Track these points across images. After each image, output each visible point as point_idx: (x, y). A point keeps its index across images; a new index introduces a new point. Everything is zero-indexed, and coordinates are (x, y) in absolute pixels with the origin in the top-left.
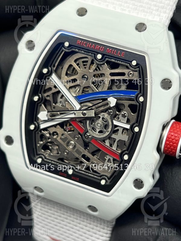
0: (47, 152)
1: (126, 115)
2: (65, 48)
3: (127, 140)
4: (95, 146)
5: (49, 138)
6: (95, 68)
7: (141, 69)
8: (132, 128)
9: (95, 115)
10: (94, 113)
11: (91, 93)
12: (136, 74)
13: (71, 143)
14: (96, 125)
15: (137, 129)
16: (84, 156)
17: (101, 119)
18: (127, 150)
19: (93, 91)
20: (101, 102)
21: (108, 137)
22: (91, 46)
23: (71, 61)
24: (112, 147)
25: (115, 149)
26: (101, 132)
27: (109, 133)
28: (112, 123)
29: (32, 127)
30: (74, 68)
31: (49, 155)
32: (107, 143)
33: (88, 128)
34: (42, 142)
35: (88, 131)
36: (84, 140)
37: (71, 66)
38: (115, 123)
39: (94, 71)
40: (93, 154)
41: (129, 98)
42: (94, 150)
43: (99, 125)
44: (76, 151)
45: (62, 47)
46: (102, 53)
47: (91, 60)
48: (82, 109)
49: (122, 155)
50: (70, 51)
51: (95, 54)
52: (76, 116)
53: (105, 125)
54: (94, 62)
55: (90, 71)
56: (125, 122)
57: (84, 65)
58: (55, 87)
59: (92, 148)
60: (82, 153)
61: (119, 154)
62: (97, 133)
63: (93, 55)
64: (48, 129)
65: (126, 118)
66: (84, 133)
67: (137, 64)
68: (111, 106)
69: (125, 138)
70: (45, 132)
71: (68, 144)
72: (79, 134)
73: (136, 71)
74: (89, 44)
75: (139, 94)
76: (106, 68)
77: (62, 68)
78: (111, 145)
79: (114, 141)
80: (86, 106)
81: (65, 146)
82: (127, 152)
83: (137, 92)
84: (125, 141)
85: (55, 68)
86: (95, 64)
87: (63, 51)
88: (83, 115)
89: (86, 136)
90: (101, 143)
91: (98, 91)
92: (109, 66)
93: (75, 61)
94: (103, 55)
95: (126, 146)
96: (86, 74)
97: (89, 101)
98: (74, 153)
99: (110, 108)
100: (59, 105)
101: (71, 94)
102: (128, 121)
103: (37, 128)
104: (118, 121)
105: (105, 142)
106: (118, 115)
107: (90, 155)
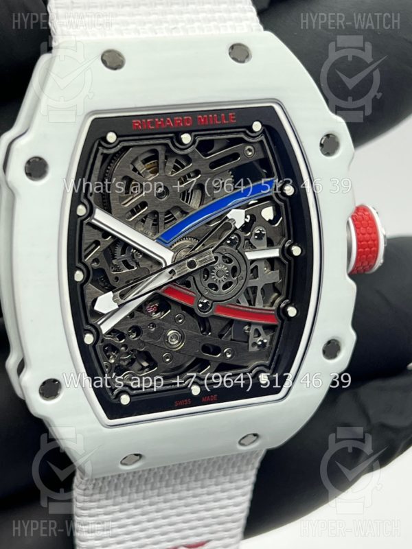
1: (263, 233)
2: (106, 148)
3: (278, 280)
6: (173, 166)
8: (286, 252)
14: (215, 276)
15: (296, 251)
16: (205, 349)
17: (220, 259)
18: (287, 296)
21: (244, 288)
22: (164, 124)
23: (122, 167)
24: (255, 305)
25: (261, 307)
26: (225, 287)
27: (244, 280)
28: (244, 258)
29: (89, 339)
35: (202, 296)
36: (198, 318)
38: (251, 256)
39: (172, 172)
42: (222, 328)
43: (220, 274)
45: (98, 148)
46: (189, 129)
47: (164, 153)
49: (282, 312)
52: (177, 276)
53: (231, 269)
56: (266, 247)
58: (106, 234)
59: (216, 326)
60: (199, 343)
61: (274, 313)
62: (221, 290)
63: (169, 140)
64: (117, 328)
65: (265, 239)
66: (197, 303)
67: (263, 128)
68: (238, 227)
74: (160, 121)
76: (199, 157)
78: (250, 302)
79: (255, 292)
82: (286, 301)
84: (274, 283)
87: (102, 155)
89: (201, 305)
90: (233, 307)
98: (185, 352)
99: (235, 232)
102: (270, 244)
105: (239, 302)
106: (249, 240)
107: (216, 342)
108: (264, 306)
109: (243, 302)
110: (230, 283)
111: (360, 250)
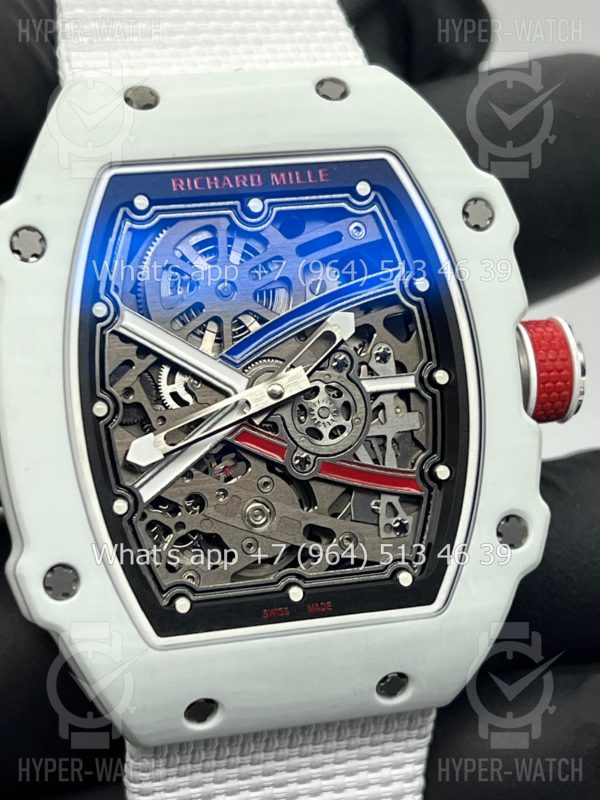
1: (388, 352)
3: (418, 426)
5: (178, 524)
6: (240, 254)
8: (422, 380)
13: (255, 510)
14: (316, 416)
15: (442, 377)
17: (322, 391)
18: (434, 451)
21: (364, 436)
25: (395, 467)
27: (362, 424)
28: (361, 389)
29: (120, 507)
31: (200, 577)
33: (297, 437)
35: (297, 447)
38: (370, 386)
40: (334, 511)
42: (333, 500)
43: (324, 412)
44: (280, 528)
46: (261, 191)
49: (423, 474)
50: (154, 222)
51: (235, 206)
53: (340, 406)
56: (394, 373)
57: (205, 255)
58: (143, 351)
59: (324, 494)
60: (300, 522)
61: (414, 475)
62: (327, 439)
65: (391, 362)
66: (290, 458)
73: (370, 214)
74: (213, 180)
78: (376, 462)
81: (241, 526)
82: (434, 458)
83: (396, 272)
84: (412, 432)
89: (297, 462)
90: (350, 465)
98: (275, 537)
102: (401, 368)
103: (133, 505)
104: (374, 379)
105: (357, 459)
106: (366, 364)
107: (325, 522)
108: (399, 466)
109: (364, 457)
110: (342, 429)
111: (543, 375)
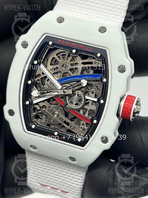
0: (39, 120)
1: (94, 92)
2: (49, 46)
3: (95, 110)
4: (73, 115)
5: (39, 110)
6: (71, 59)
7: (104, 59)
8: (99, 100)
9: (72, 93)
10: (71, 91)
11: (69, 77)
12: (101, 62)
13: (56, 113)
14: (73, 100)
15: (102, 101)
16: (65, 122)
17: (76, 95)
18: (96, 116)
19: (70, 76)
20: (76, 83)
21: (82, 107)
22: (68, 44)
23: (54, 55)
24: (85, 115)
25: (87, 116)
26: (76, 104)
27: (82, 105)
28: (85, 97)
29: (27, 103)
30: (56, 60)
31: (40, 122)
32: (81, 112)
33: (68, 102)
34: (35, 113)
35: (67, 104)
36: (64, 111)
37: (54, 58)
38: (87, 97)
39: (70, 61)
40: (72, 120)
41: (96, 80)
42: (72, 118)
43: (75, 99)
44: (59, 119)
45: (47, 45)
46: (76, 48)
47: (68, 54)
48: (63, 89)
49: (92, 120)
50: (53, 47)
51: (71, 50)
52: (59, 94)
53: (79, 99)
54: (70, 55)
55: (67, 61)
56: (94, 97)
57: (63, 57)
58: (43, 73)
59: (70, 116)
60: (63, 119)
61: (90, 119)
62: (74, 105)
63: (70, 50)
64: (39, 104)
65: (94, 94)
66: (65, 106)
67: (101, 56)
68: (84, 86)
69: (94, 108)
70: (37, 106)
71: (54, 114)
72: (61, 106)
73: (100, 61)
74: (67, 43)
75: (102, 77)
76: (79, 59)
77: (47, 60)
78: (84, 113)
79: (86, 111)
80: (66, 86)
81: (52, 115)
82: (95, 118)
83: (101, 75)
84: (94, 110)
85: (42, 60)
86: (71, 56)
87: (48, 48)
88: (64, 93)
89: (66, 107)
90: (77, 112)
91: (73, 75)
92: (81, 57)
93: (57, 55)
94: (77, 50)
95: (95, 113)
96: (65, 64)
97: (67, 83)
98: (58, 120)
99: (83, 87)
100: (46, 86)
101: (55, 78)
102: (96, 96)
103: (31, 103)
104: (89, 96)
106: (89, 92)
107: (69, 121)
108: (88, 116)
109: (82, 112)
